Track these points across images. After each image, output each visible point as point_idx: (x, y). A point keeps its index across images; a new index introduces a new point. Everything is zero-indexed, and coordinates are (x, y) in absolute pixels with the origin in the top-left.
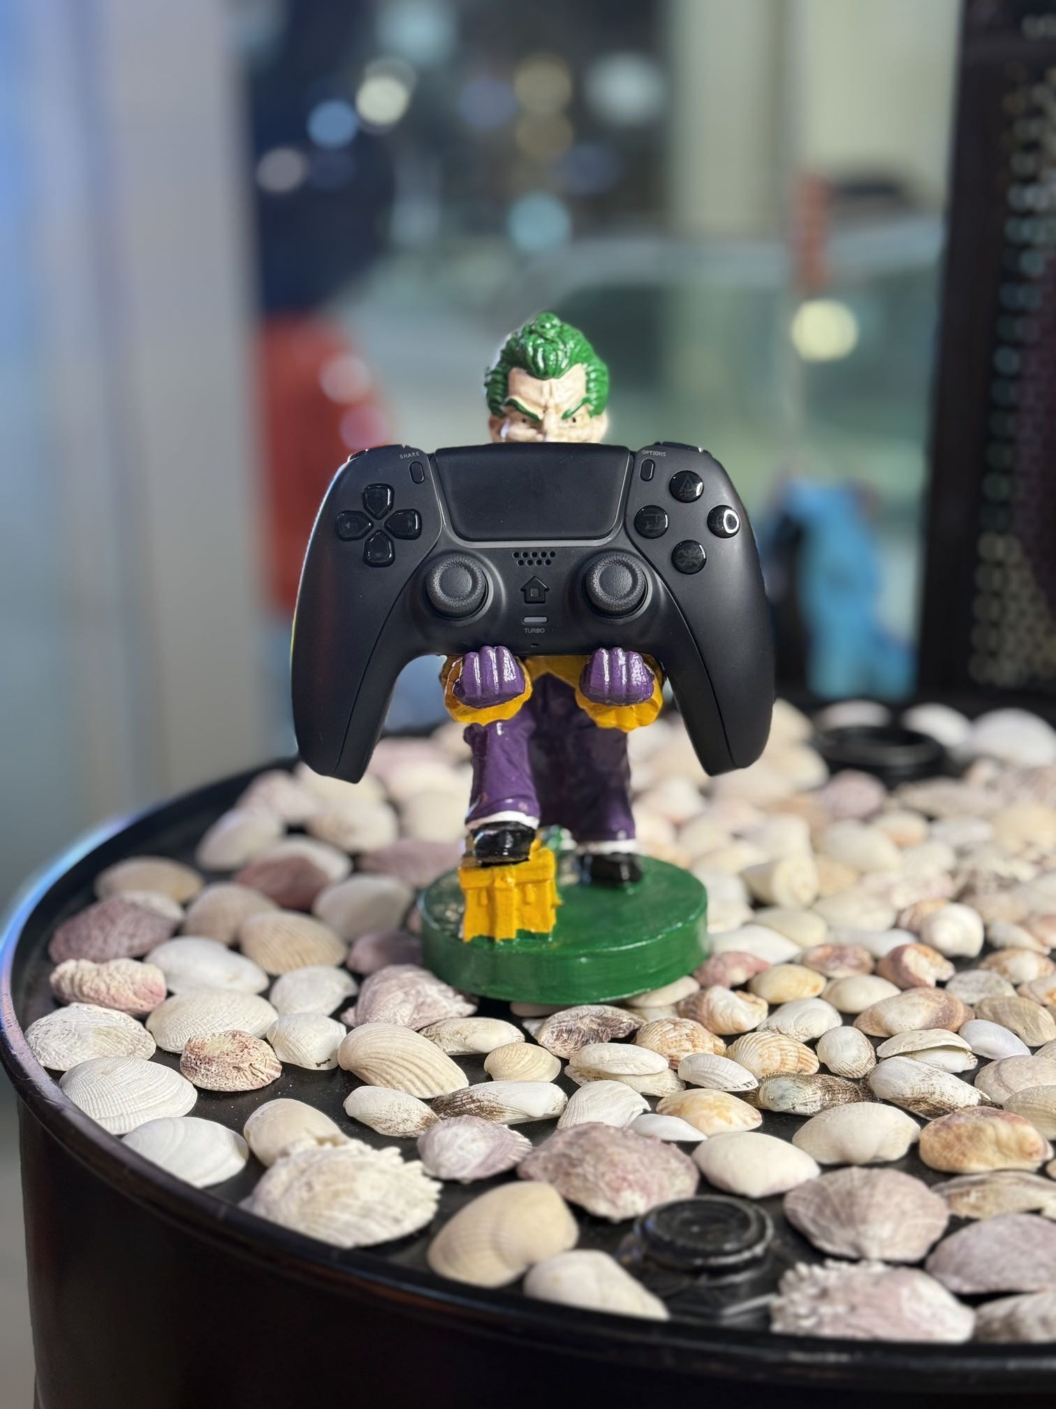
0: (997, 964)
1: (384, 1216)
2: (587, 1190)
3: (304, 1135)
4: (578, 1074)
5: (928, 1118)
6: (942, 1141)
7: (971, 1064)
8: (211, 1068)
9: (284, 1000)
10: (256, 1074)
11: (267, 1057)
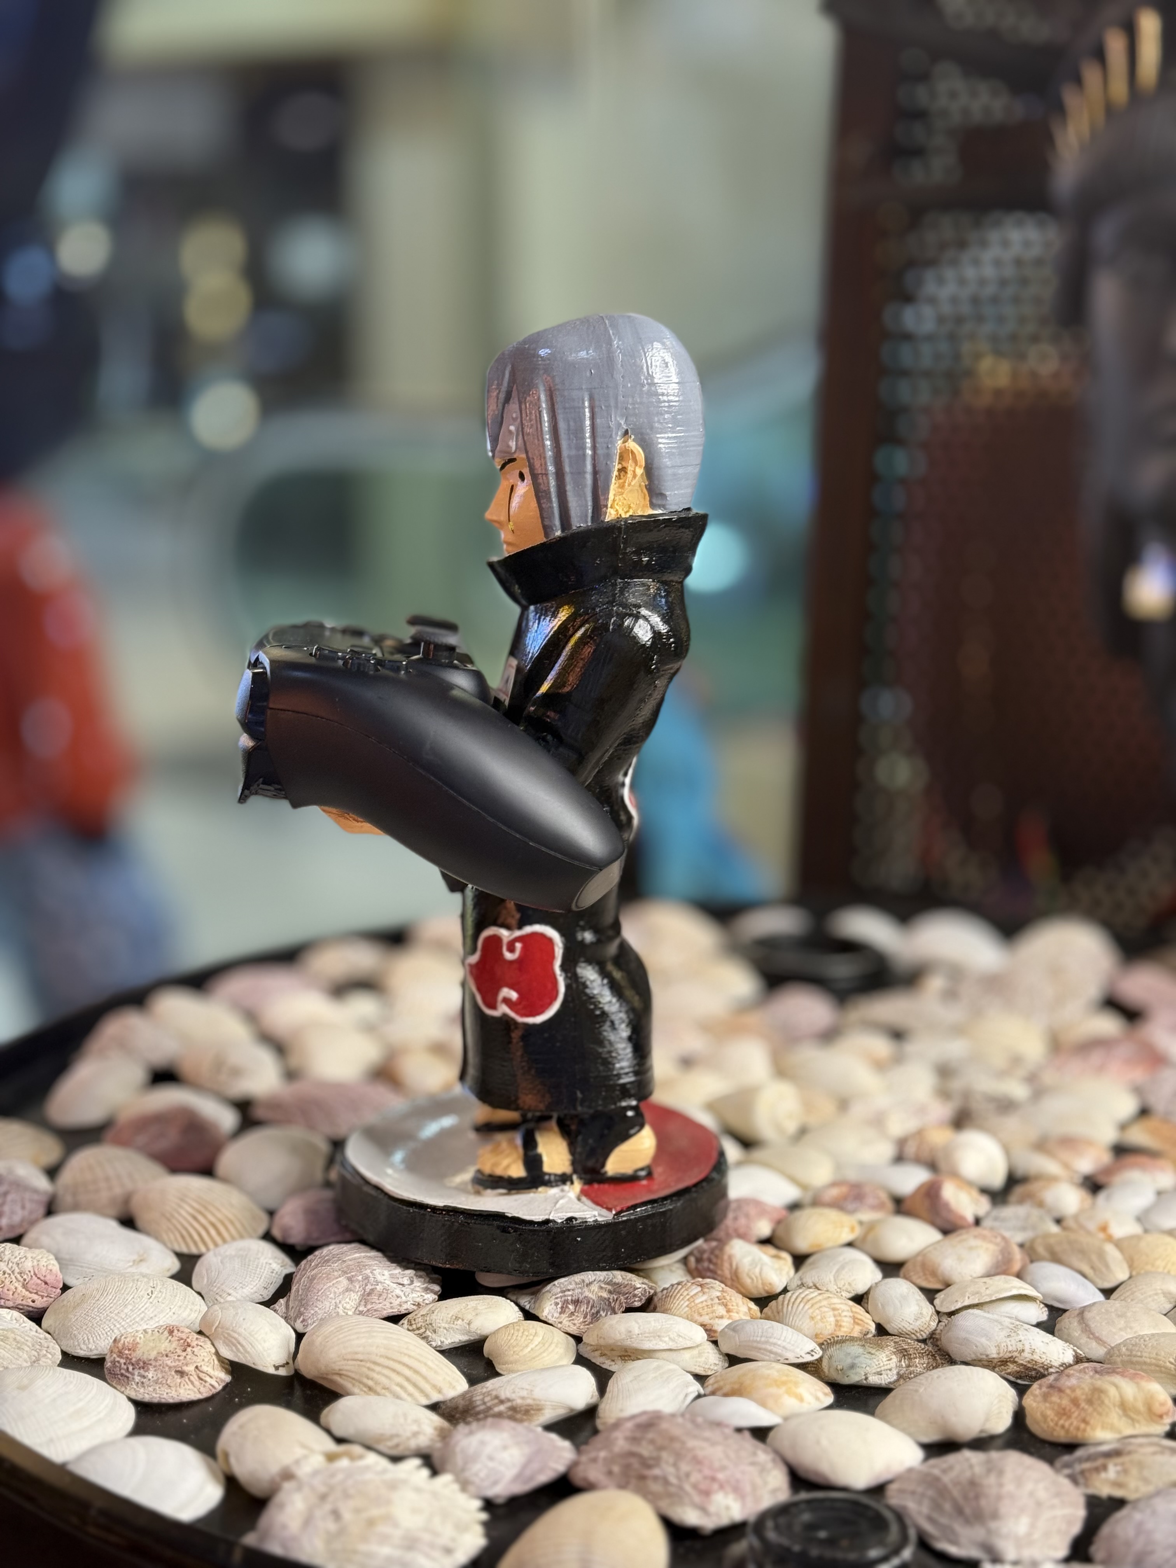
0: (1030, 1196)
1: (432, 1546)
2: (670, 1495)
4: (599, 1354)
5: (1019, 1381)
6: (1056, 1407)
7: (1043, 1315)
8: (147, 1374)
9: (211, 1283)
10: (203, 1378)
11: (214, 1357)
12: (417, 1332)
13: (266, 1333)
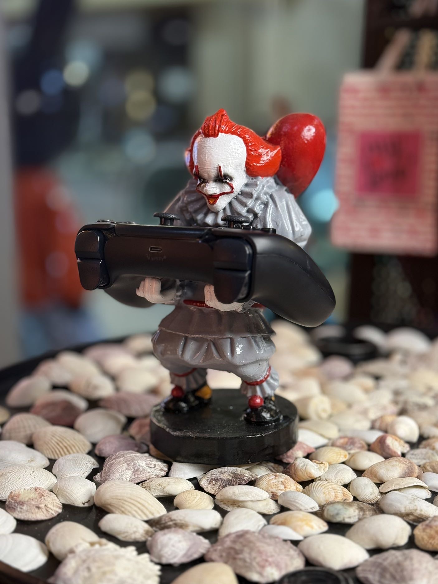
0: (429, 445)
2: (246, 567)
6: (428, 535)
7: (429, 495)
8: (23, 507)
9: (59, 471)
10: (48, 510)
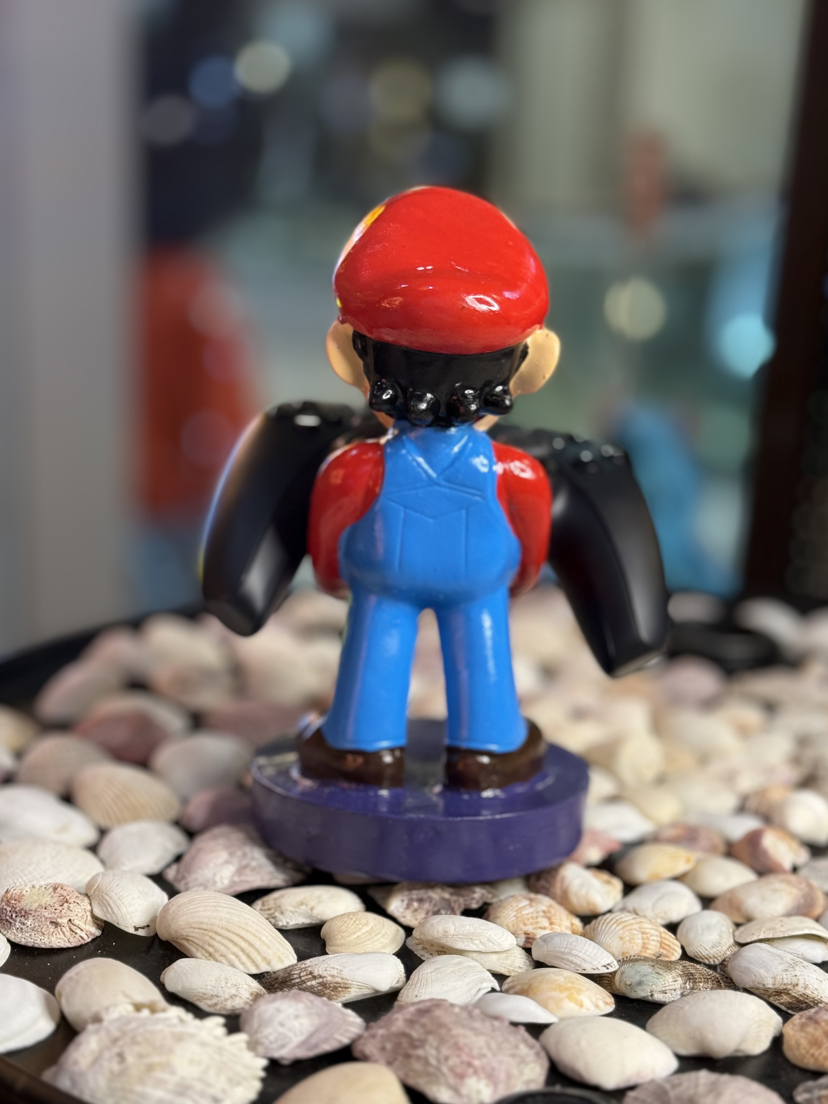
2: (429, 1074)
3: (121, 998)
4: (420, 947)
5: (790, 1012)
7: (827, 955)
8: (26, 921)
9: (112, 854)
10: (74, 930)
11: (89, 914)
12: (268, 912)
13: (134, 899)
